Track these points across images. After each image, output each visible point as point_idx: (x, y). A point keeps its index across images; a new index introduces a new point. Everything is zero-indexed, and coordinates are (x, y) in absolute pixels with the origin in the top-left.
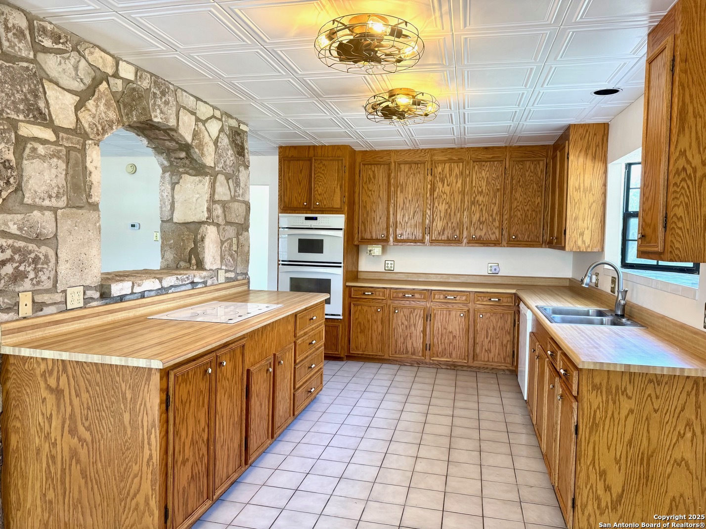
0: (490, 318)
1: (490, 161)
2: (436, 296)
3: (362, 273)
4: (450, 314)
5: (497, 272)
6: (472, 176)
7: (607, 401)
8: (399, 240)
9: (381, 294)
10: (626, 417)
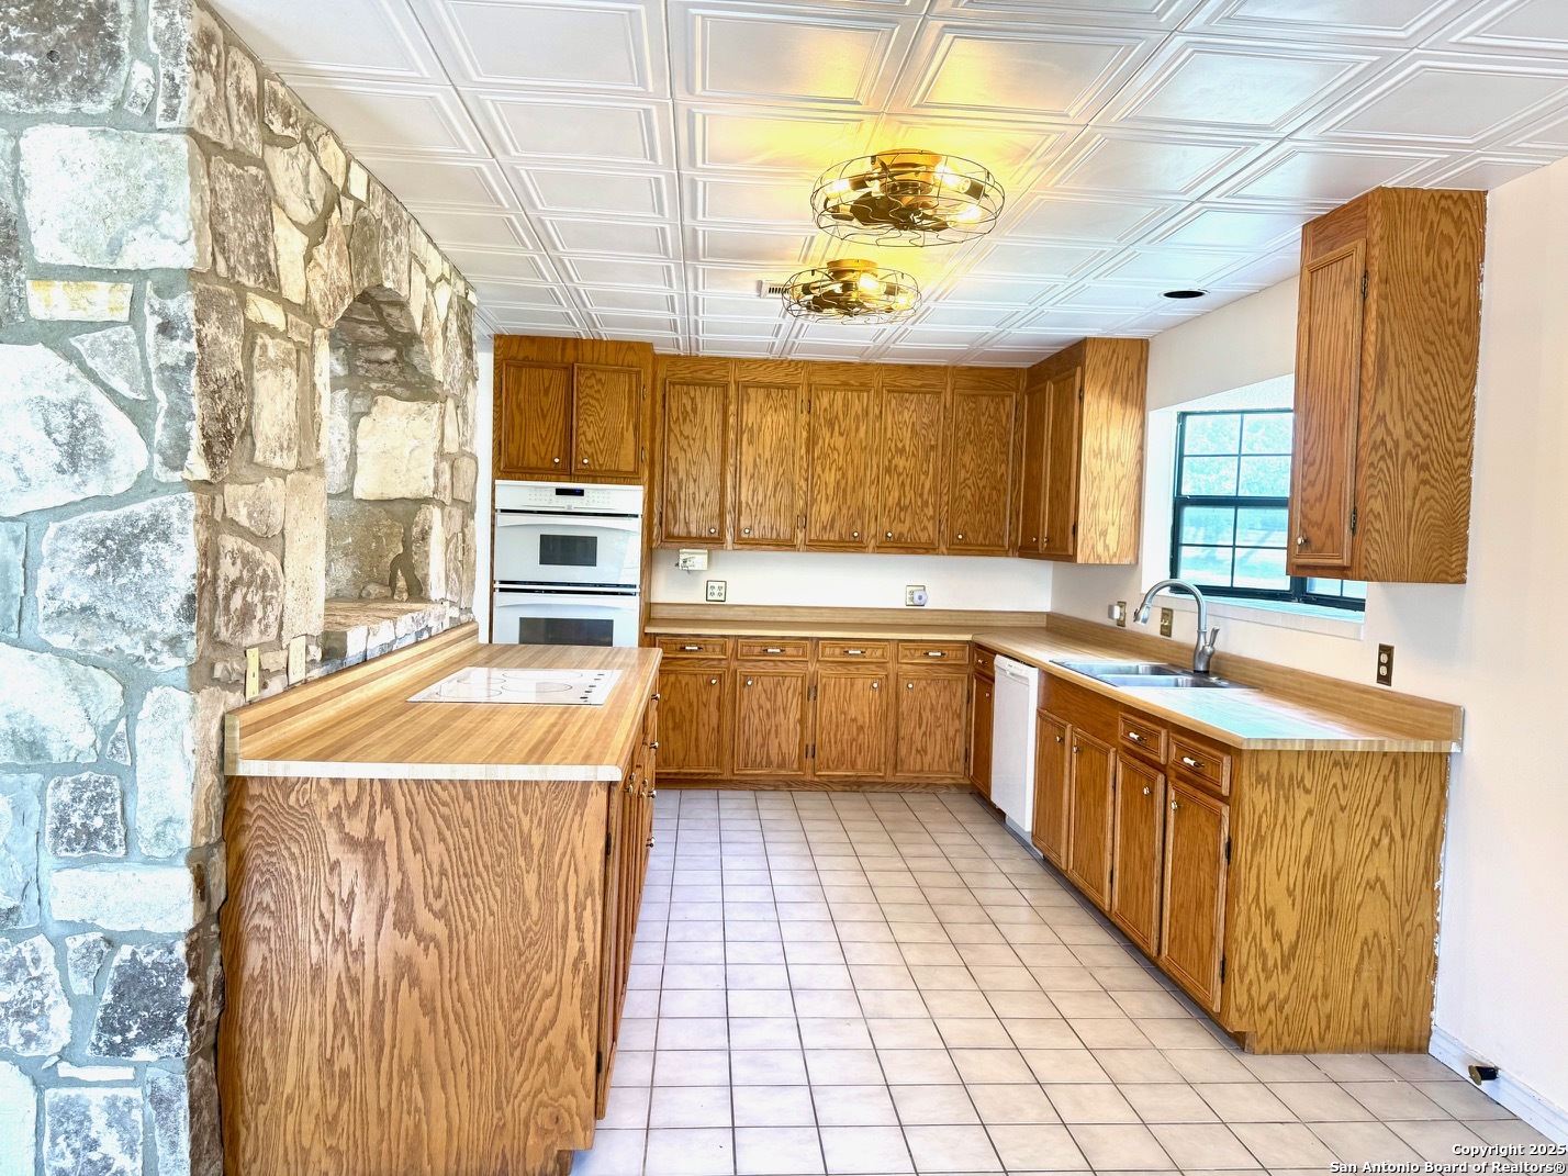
0: (925, 688)
1: (918, 393)
2: (827, 651)
3: (659, 607)
4: (852, 685)
5: (922, 602)
6: (886, 419)
7: (1277, 800)
8: (745, 539)
9: (718, 650)
10: (1303, 822)
